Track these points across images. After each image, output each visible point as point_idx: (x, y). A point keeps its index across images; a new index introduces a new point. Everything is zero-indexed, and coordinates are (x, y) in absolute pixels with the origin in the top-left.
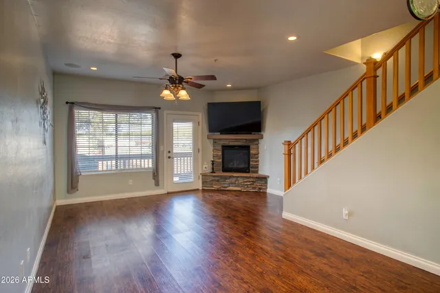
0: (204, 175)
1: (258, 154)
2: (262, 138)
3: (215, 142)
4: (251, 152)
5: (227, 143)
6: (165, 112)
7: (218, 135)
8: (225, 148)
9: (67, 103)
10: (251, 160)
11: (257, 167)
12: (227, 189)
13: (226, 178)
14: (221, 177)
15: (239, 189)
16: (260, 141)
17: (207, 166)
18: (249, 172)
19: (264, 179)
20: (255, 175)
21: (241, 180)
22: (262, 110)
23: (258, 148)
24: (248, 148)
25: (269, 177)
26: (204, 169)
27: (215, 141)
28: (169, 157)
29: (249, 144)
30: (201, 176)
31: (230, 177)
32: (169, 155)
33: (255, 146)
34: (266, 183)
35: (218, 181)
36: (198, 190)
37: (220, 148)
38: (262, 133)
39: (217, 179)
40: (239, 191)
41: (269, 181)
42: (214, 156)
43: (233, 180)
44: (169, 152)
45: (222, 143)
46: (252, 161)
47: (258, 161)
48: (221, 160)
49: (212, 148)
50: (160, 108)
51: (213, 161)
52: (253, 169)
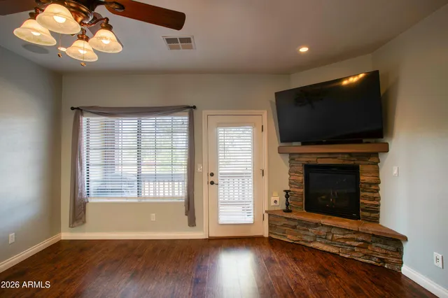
0: (271, 214)
1: (377, 183)
2: (386, 149)
3: (291, 159)
4: (362, 178)
5: (313, 160)
6: (205, 113)
7: (297, 147)
8: (309, 169)
9: (73, 109)
10: (362, 194)
11: (375, 210)
12: (312, 245)
13: (308, 225)
14: (300, 221)
15: (335, 250)
16: (381, 156)
17: (277, 199)
18: (358, 218)
19: (396, 242)
20: (370, 228)
21: (338, 235)
22: (382, 93)
23: (378, 172)
24: (354, 170)
25: (406, 239)
26: (273, 204)
27: (293, 157)
28: (212, 183)
29: (357, 162)
30: (266, 216)
31: (317, 225)
32: (211, 179)
33: (371, 168)
34: (399, 251)
35: (294, 227)
36: (261, 238)
37: (301, 169)
38: (386, 140)
39: (293, 223)
40: (333, 254)
41: (407, 248)
42: (290, 183)
43: (323, 231)
44: (212, 175)
45: (304, 159)
46: (365, 197)
47: (378, 199)
48: (302, 190)
49: (287, 169)
50: (194, 107)
51: (287, 191)
52: (367, 214)
